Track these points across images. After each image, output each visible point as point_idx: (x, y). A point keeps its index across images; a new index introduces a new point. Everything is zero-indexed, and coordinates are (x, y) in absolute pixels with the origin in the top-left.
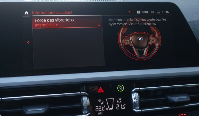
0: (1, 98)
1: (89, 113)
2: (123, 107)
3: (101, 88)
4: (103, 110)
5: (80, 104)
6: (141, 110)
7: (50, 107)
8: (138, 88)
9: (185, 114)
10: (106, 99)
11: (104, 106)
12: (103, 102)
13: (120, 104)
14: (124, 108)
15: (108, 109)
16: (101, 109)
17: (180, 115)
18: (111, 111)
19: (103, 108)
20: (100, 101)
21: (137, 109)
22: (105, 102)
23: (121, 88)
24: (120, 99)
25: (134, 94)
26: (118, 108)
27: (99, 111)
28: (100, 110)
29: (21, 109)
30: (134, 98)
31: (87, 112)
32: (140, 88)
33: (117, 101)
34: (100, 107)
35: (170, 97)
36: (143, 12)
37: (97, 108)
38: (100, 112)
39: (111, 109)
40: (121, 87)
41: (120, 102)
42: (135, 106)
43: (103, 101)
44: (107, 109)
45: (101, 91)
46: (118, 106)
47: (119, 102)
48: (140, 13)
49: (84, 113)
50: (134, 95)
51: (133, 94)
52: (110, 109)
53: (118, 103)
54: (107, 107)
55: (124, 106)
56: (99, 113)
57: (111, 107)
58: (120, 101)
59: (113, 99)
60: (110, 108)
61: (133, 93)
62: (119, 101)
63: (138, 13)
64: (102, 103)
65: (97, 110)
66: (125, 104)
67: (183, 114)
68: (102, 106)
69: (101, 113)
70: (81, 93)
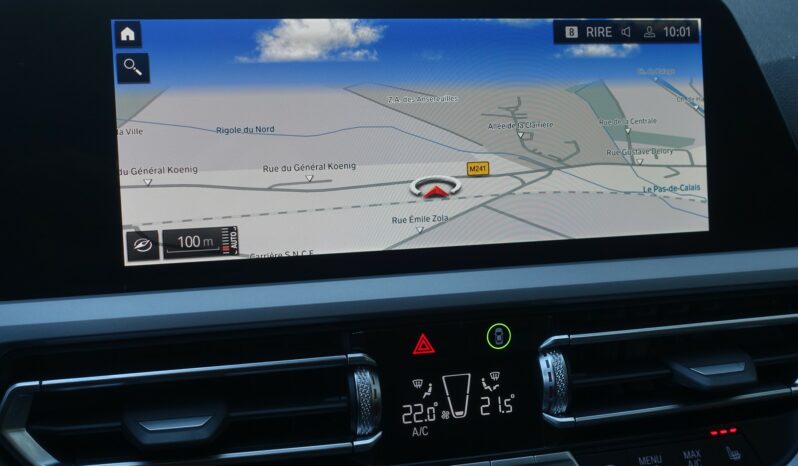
0: (41, 383)
1: (380, 434)
2: (506, 406)
3: (423, 339)
4: (431, 417)
5: (343, 398)
6: (571, 419)
7: (233, 414)
8: (566, 337)
9: (733, 430)
10: (443, 378)
11: (436, 404)
12: (430, 390)
13: (493, 395)
14: (509, 409)
15: (451, 415)
16: (424, 416)
17: (714, 433)
18: (460, 420)
19: (431, 411)
20: (418, 384)
21: (557, 415)
22: (438, 389)
23: (499, 338)
24: (495, 376)
25: (550, 358)
26: (485, 410)
27: (414, 424)
28: (418, 417)
29: (119, 424)
30: (549, 373)
31: (370, 429)
32: (572, 336)
33: (484, 384)
34: (418, 409)
35: (680, 369)
36: (590, 30)
37: (408, 410)
38: (418, 426)
39: (461, 413)
40: (499, 334)
41: (494, 388)
42: (551, 405)
43: (430, 385)
44: (445, 415)
45: (424, 346)
46: (485, 402)
47: (489, 387)
48: (576, 36)
49: (359, 431)
50: (547, 362)
51: (546, 358)
52: (458, 413)
53: (487, 393)
54: (444, 406)
55: (508, 403)
56: (415, 432)
57: (459, 407)
58: (494, 383)
59: (469, 375)
60: (455, 411)
61: (545, 355)
62: (490, 383)
63: (568, 36)
64: (426, 394)
65: (407, 418)
66: (513, 396)
67: (728, 429)
68: (428, 402)
69: (422, 429)
70: (350, 356)
